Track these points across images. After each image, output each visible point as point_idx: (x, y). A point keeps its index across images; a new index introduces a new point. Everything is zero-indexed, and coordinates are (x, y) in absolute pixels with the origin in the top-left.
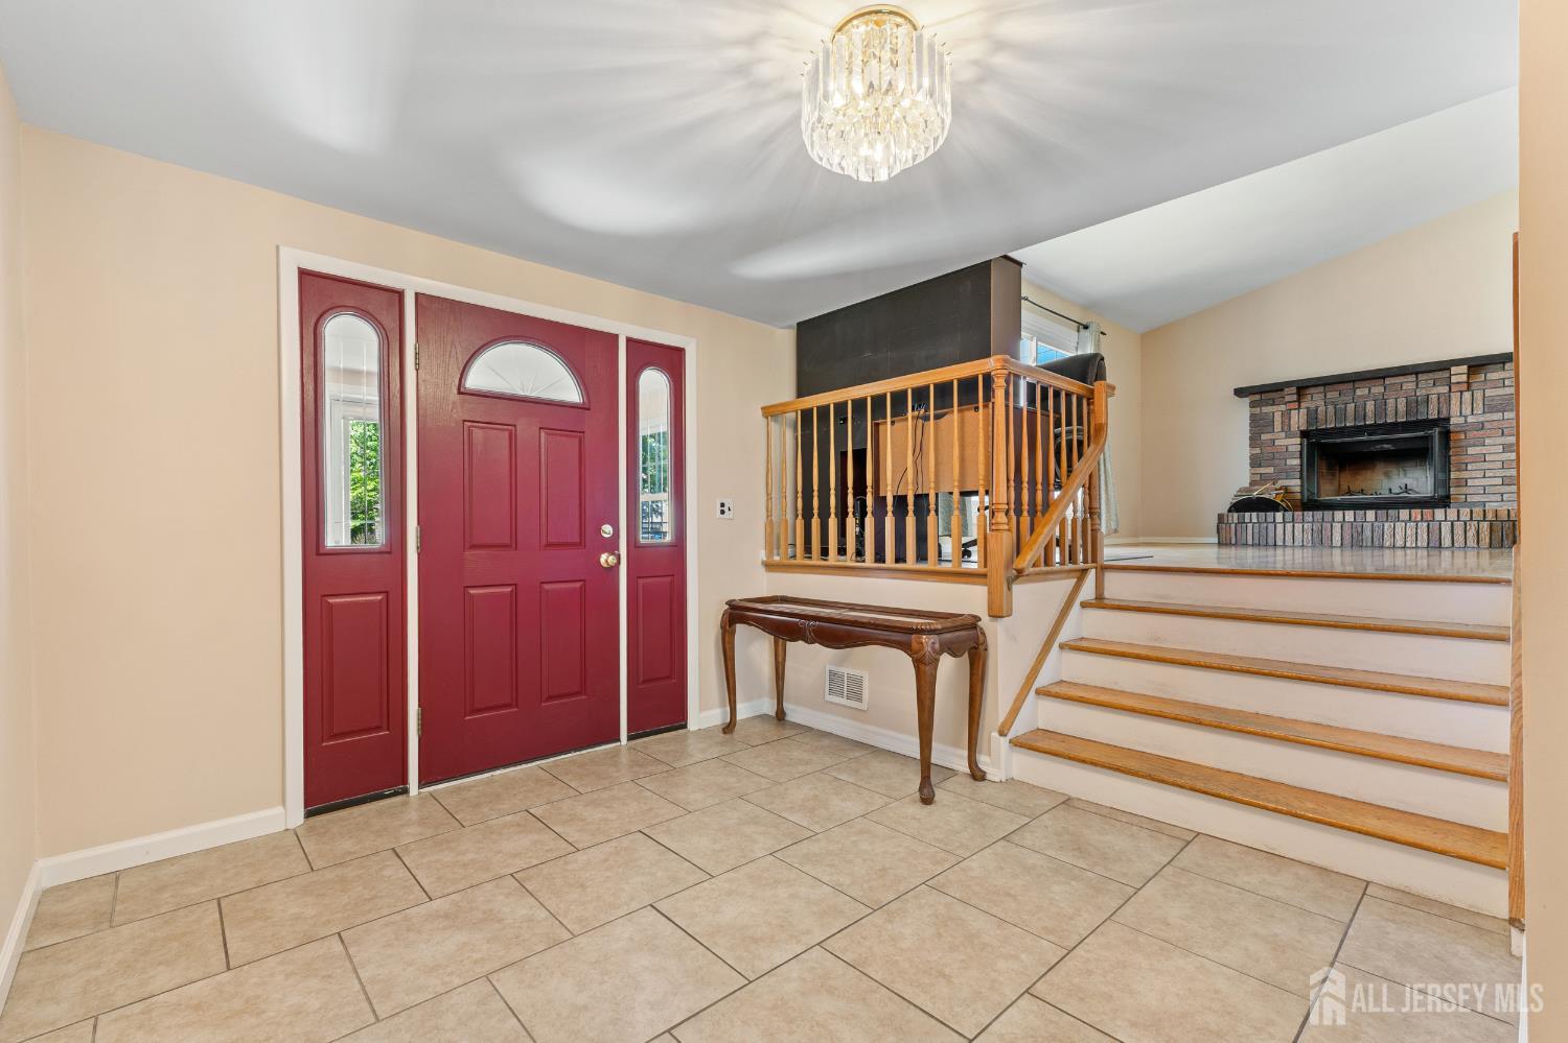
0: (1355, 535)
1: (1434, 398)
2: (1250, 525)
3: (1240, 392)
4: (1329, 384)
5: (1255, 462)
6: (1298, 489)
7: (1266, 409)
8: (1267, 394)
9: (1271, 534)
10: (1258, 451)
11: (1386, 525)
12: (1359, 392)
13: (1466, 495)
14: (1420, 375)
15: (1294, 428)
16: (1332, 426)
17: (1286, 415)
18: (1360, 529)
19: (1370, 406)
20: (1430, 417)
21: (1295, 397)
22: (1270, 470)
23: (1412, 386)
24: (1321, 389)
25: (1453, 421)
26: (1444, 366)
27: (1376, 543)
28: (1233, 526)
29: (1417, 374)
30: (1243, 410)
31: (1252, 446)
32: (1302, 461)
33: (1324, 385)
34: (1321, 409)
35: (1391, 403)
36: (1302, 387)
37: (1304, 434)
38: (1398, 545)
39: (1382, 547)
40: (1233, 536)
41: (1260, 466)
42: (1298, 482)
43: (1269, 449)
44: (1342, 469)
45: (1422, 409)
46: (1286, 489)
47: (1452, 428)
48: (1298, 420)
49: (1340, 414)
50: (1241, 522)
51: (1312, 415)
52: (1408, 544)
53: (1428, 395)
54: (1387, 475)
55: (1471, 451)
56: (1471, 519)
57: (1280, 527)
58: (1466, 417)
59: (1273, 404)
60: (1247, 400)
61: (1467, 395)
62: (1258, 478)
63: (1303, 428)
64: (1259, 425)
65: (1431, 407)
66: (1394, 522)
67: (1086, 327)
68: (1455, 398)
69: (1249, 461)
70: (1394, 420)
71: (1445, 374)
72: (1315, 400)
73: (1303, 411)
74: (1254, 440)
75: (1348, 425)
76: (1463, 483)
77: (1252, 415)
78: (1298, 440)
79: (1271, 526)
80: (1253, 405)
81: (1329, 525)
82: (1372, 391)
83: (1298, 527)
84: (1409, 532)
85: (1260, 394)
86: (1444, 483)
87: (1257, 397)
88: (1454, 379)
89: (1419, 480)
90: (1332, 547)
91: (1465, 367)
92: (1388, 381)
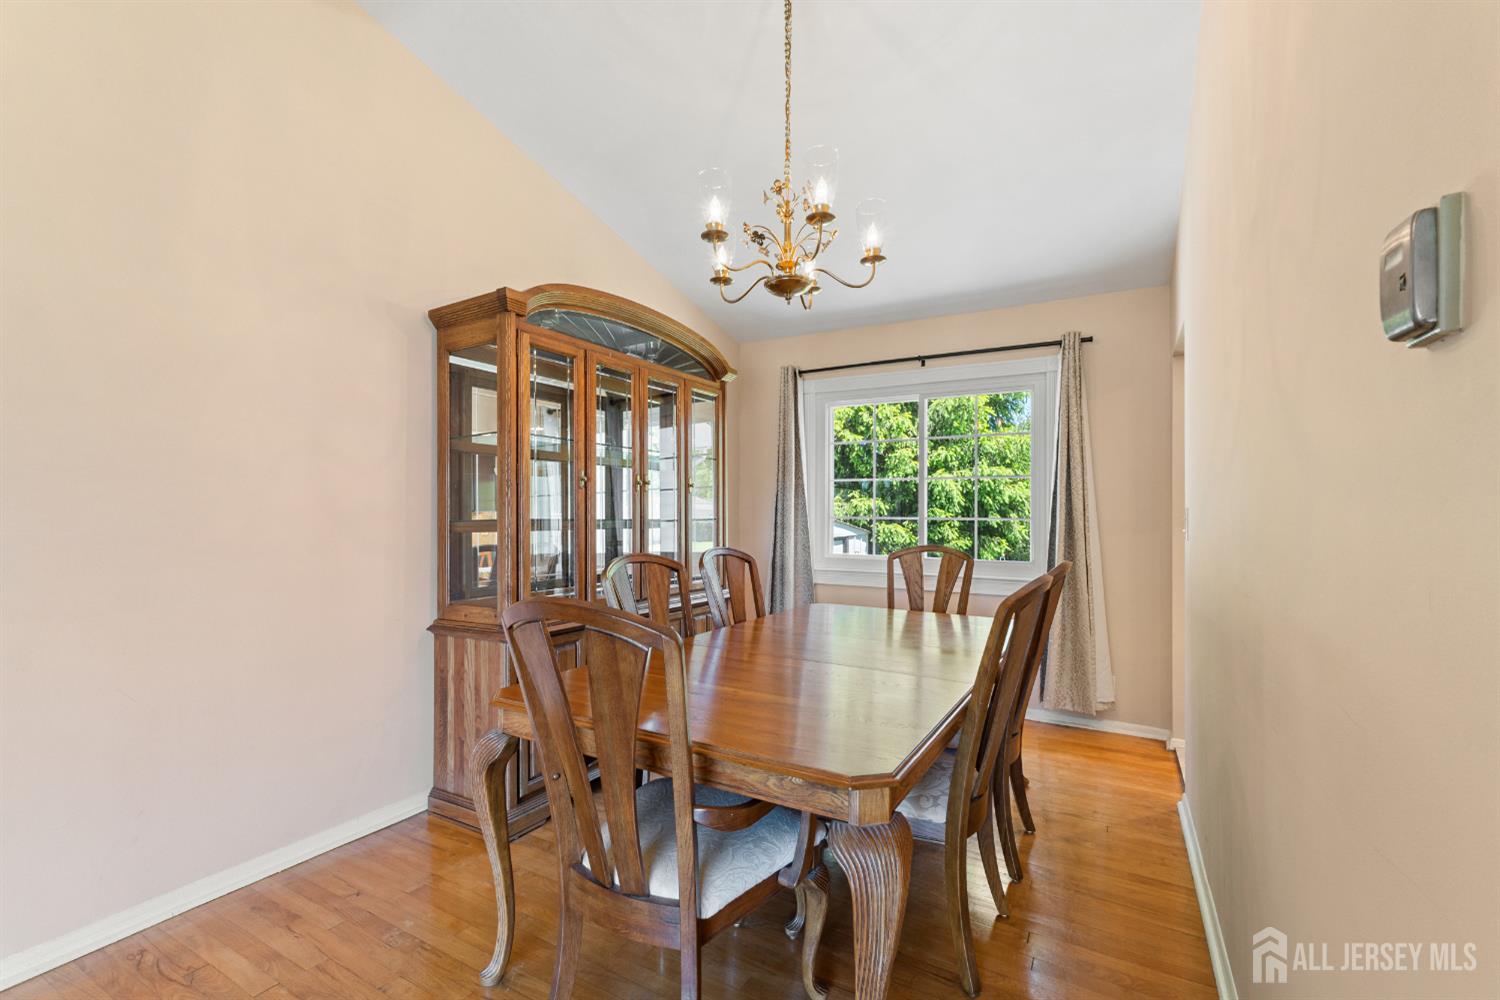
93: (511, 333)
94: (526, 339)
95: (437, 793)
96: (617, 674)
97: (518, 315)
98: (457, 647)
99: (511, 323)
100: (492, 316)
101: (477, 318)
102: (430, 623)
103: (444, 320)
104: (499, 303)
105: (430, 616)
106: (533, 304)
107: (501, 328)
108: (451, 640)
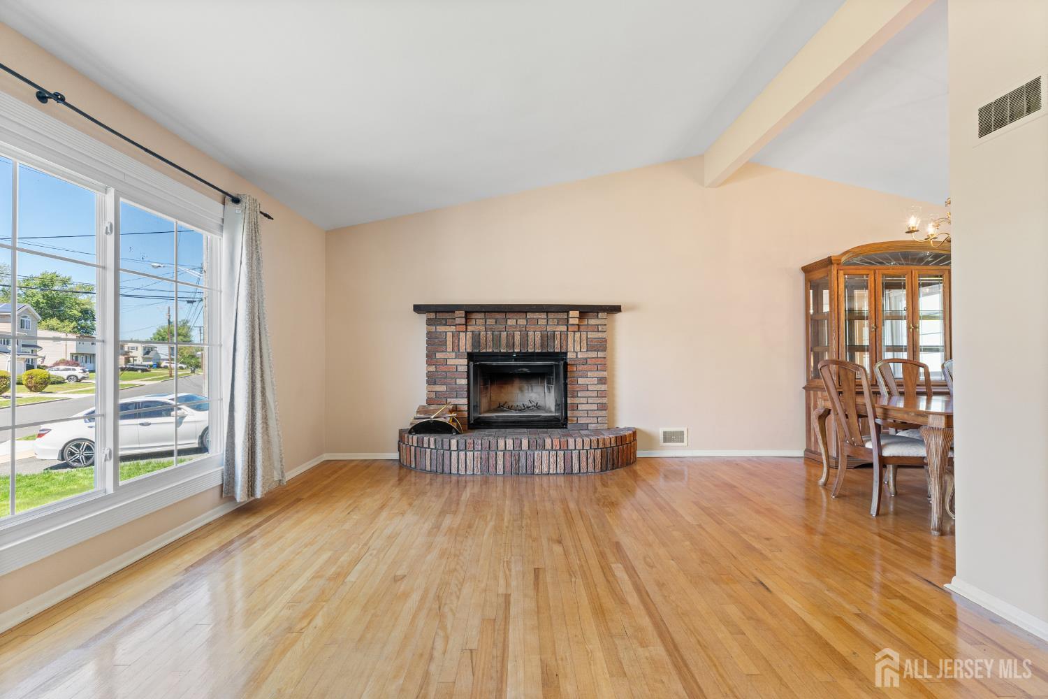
0: (514, 463)
1: (558, 334)
2: (428, 450)
3: (418, 309)
4: (488, 312)
5: (432, 380)
6: (465, 408)
7: (441, 329)
8: (441, 314)
9: (447, 462)
10: (433, 369)
11: (536, 453)
12: (510, 322)
13: (577, 417)
14: (549, 314)
15: (462, 349)
16: (491, 350)
17: (456, 336)
18: (517, 457)
19: (517, 337)
20: (556, 351)
21: (463, 321)
22: (443, 388)
23: (544, 322)
24: (482, 315)
25: (570, 355)
26: (565, 309)
27: (529, 471)
28: (413, 448)
29: (547, 312)
30: (420, 325)
31: (429, 363)
32: (469, 381)
33: (485, 312)
34: (483, 334)
35: (531, 334)
36: (470, 311)
37: (471, 357)
38: (544, 472)
39: (533, 474)
40: (413, 459)
41: (435, 384)
42: (465, 401)
43: (443, 368)
44: (492, 383)
45: (551, 343)
46: (455, 409)
47: (568, 361)
48: (465, 344)
49: (497, 340)
50: (420, 444)
51: (476, 339)
52: (551, 472)
53: (554, 332)
54: (521, 390)
55: (581, 381)
56: (591, 448)
57: (454, 454)
58: (577, 353)
59: (446, 325)
60: (424, 317)
61: (577, 335)
62: (433, 395)
63: (469, 350)
64: (434, 343)
65: (556, 343)
66: (542, 450)
67: (236, 201)
68: (571, 335)
69: (425, 378)
70: (533, 351)
71: (564, 316)
72: (478, 324)
73: (469, 334)
74: (430, 357)
75: (502, 351)
76: (575, 407)
77: (429, 333)
78: (465, 361)
79: (447, 453)
80: (430, 322)
81: (494, 453)
82: (518, 322)
83: (470, 454)
84: (551, 460)
85: (436, 313)
86: (563, 406)
87: (432, 316)
88: (571, 321)
89: (542, 398)
90: (496, 474)
91: (578, 312)
92: (529, 315)
93: (835, 272)
94: (841, 273)
95: (808, 450)
96: (848, 379)
97: (838, 264)
98: (814, 395)
99: (834, 268)
100: (827, 266)
101: (820, 268)
102: (804, 386)
103: (807, 270)
104: (829, 262)
105: (804, 383)
106: (843, 259)
107: (830, 270)
108: (812, 392)
